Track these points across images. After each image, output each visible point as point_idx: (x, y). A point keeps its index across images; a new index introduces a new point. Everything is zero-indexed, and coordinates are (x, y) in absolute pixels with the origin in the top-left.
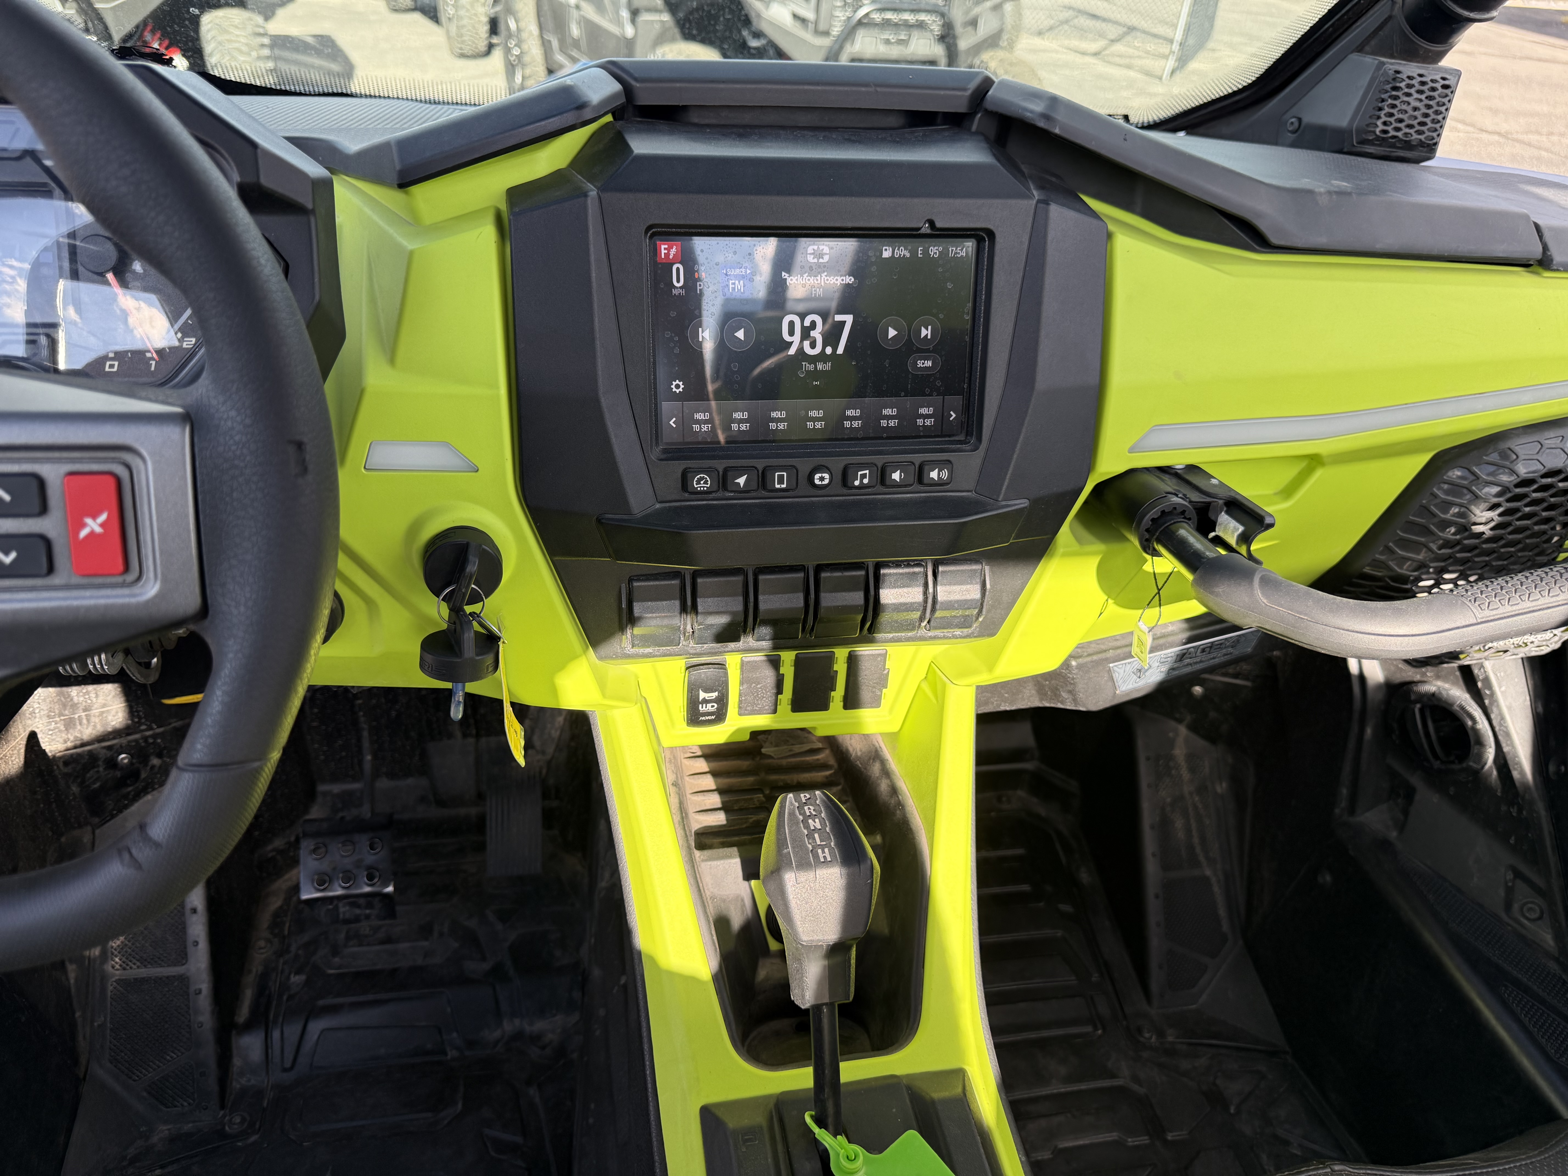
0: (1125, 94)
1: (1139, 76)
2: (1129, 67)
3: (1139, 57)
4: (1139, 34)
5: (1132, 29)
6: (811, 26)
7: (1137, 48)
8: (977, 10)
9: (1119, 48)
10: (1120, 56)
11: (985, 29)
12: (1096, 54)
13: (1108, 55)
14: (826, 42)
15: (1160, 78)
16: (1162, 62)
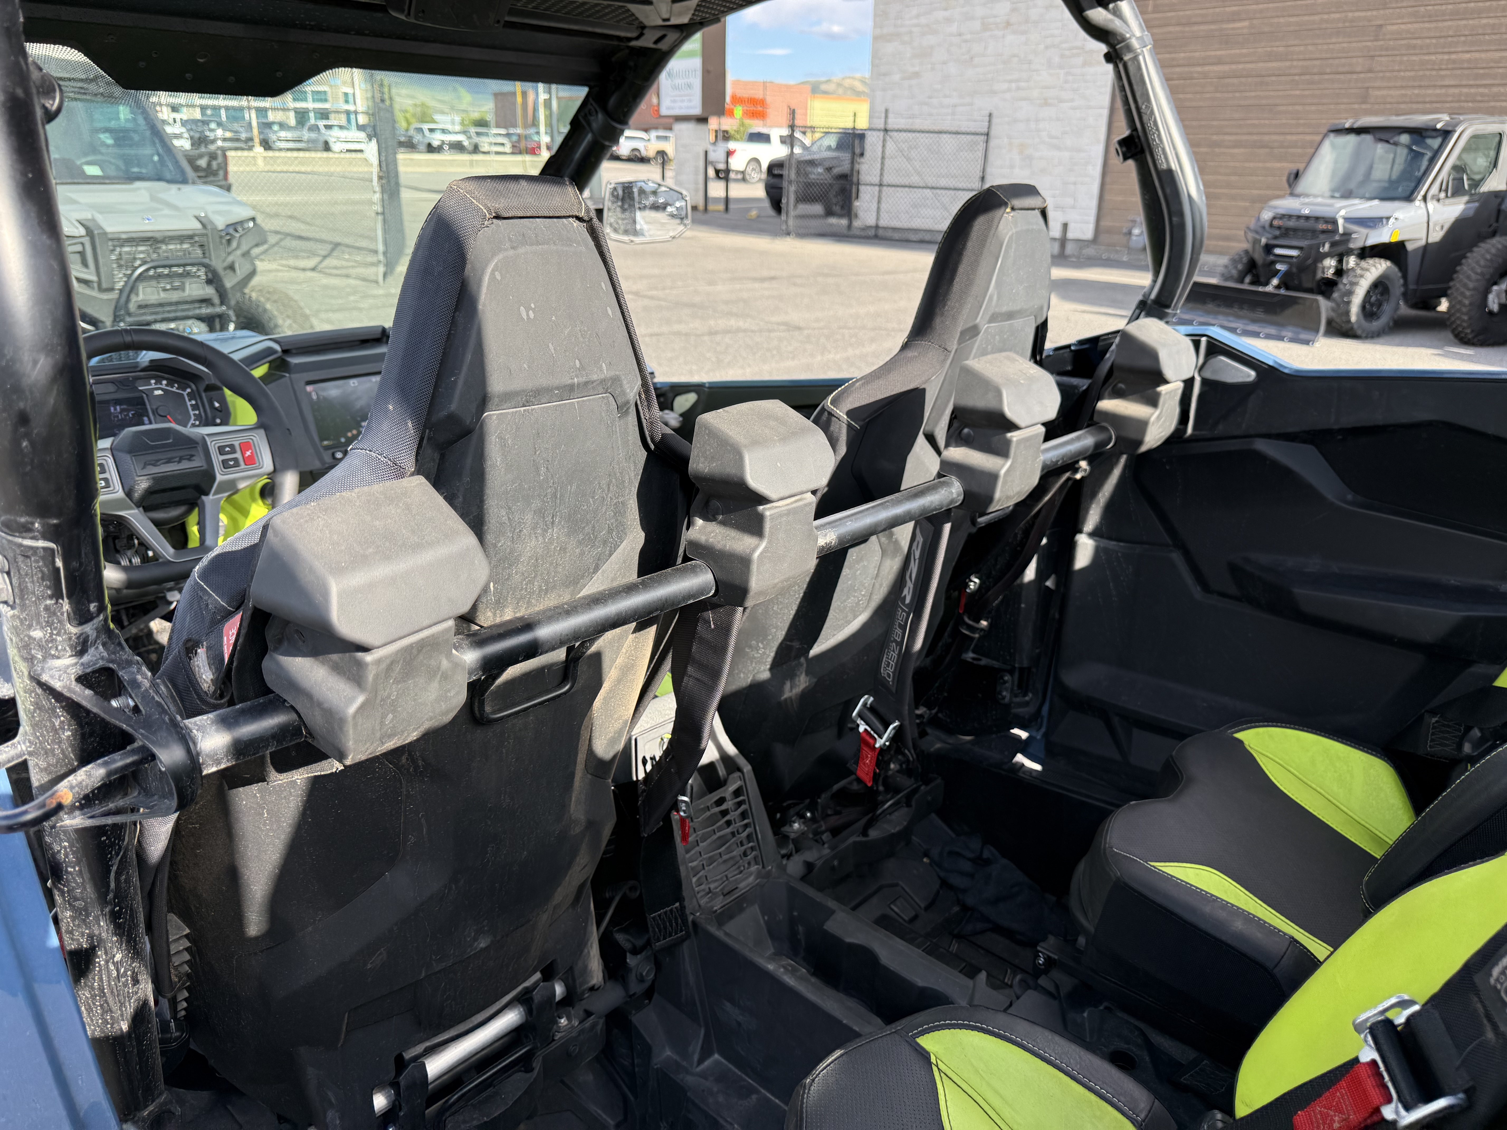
0: (352, 298)
1: (358, 282)
2: (347, 276)
3: (353, 267)
4: (343, 248)
5: (337, 245)
6: (96, 285)
7: (347, 260)
8: (230, 259)
9: (330, 262)
10: (336, 268)
11: (241, 272)
12: (313, 269)
13: (325, 268)
14: (114, 295)
15: (377, 282)
16: (373, 270)
